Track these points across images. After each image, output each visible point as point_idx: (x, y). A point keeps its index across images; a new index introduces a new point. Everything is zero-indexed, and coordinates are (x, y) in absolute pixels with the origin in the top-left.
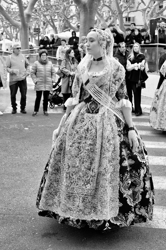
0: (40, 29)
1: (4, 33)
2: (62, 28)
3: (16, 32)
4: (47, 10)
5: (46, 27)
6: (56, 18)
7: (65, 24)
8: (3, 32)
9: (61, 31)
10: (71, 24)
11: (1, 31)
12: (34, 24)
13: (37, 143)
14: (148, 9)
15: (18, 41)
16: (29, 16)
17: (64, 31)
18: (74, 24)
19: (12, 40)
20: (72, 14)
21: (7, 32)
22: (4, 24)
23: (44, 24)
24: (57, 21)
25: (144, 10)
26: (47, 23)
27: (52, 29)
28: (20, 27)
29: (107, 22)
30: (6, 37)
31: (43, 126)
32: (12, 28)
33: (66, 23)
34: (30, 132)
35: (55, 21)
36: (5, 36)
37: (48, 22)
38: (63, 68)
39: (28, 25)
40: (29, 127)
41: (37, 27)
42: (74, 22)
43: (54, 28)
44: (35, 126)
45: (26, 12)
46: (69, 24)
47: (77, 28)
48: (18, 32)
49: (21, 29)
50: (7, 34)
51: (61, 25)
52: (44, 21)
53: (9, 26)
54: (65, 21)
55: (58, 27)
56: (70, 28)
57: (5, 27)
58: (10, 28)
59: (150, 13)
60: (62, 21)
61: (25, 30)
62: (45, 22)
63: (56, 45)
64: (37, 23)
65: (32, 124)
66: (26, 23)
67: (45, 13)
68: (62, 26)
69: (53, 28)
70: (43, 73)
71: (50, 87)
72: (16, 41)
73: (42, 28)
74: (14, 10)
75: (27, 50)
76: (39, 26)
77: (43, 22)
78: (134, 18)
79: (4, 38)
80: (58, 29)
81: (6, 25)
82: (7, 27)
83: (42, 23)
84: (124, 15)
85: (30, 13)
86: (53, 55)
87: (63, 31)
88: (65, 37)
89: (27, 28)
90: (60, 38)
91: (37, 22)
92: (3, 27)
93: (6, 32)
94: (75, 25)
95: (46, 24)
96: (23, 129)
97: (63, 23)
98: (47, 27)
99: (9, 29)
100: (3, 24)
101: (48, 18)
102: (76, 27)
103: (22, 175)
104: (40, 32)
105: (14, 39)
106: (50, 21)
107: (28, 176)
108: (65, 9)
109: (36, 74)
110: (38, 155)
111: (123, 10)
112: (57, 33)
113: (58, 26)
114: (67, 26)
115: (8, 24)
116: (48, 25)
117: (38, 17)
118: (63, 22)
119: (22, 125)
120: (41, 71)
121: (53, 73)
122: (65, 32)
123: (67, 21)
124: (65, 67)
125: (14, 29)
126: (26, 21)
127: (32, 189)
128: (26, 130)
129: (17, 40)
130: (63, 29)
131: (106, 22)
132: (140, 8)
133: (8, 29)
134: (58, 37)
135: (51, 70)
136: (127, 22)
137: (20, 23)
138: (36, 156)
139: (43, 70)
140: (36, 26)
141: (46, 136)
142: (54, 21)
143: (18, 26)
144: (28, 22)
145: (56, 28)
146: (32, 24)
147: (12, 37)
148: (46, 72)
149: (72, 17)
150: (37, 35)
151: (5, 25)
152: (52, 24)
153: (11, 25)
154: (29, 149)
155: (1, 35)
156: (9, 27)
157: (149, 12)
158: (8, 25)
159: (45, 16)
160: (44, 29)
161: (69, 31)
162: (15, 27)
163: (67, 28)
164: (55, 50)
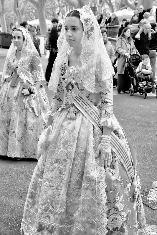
0: (96, 8)
1: (60, 13)
2: (119, 6)
5: (103, 6)
7: (122, 2)
8: (60, 12)
9: (118, 9)
10: (128, 1)
11: (58, 11)
12: (90, 3)
17: (121, 9)
18: (131, 1)
21: (63, 12)
22: (60, 3)
23: (100, 2)
26: (104, 1)
27: (109, 7)
30: (62, 18)
32: (68, 8)
36: (61, 16)
38: (118, 48)
41: (93, 6)
43: (111, 7)
46: (126, 1)
47: (134, 6)
50: (63, 14)
51: (118, 2)
53: (66, 5)
55: (114, 4)
56: (127, 6)
57: (61, 6)
58: (67, 7)
63: (113, 24)
64: (93, 2)
68: (119, 4)
73: (99, 6)
76: (95, 5)
79: (60, 18)
81: (62, 4)
82: (63, 6)
87: (119, 10)
88: (122, 15)
90: (117, 17)
92: (59, 7)
93: (62, 12)
94: (133, 2)
97: (120, 1)
98: (104, 5)
100: (59, 3)
102: (134, 4)
104: (96, 10)
112: (113, 11)
113: (115, 4)
114: (124, 3)
115: (64, 3)
116: (104, 3)
122: (121, 10)
124: (120, 46)
125: (70, 9)
130: (119, 7)
133: (64, 8)
134: (115, 16)
137: (76, 2)
140: (92, 5)
143: (75, 5)
145: (113, 6)
146: (88, 3)
151: (61, 4)
152: (108, 2)
153: (67, 4)
155: (58, 15)
156: (65, 7)
158: (64, 4)
160: (100, 7)
161: (126, 9)
162: (71, 6)
163: (124, 6)
164: (111, 30)
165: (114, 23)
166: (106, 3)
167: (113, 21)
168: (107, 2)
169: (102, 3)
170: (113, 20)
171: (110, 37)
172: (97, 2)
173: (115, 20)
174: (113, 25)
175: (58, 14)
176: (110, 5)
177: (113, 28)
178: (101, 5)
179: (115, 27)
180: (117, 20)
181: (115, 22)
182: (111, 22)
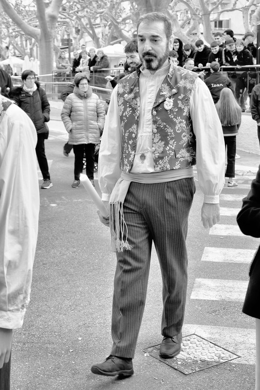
0: (71, 41)
1: (11, 47)
2: (107, 38)
3: (30, 45)
4: (84, 8)
5: (81, 37)
6: (98, 21)
7: (112, 32)
8: (9, 44)
9: (107, 43)
10: (123, 31)
11: (6, 43)
12: (60, 32)
13: (72, 228)
14: (253, 8)
15: (34, 60)
16: (53, 18)
17: (111, 43)
18: (128, 32)
19: (23, 59)
20: (124, 16)
21: (15, 45)
22: (11, 31)
23: (78, 31)
24: (100, 27)
25: (246, 9)
26: (83, 30)
27: (91, 39)
28: (39, 37)
29: (183, 28)
30: (13, 54)
31: (80, 200)
32: (24, 39)
33: (115, 31)
34: (59, 210)
35: (96, 26)
36: (12, 51)
37: (85, 28)
39: (51, 33)
40: (58, 202)
41: (66, 37)
42: (127, 29)
43: (95, 39)
44: (67, 200)
45: (49, 11)
46: (120, 31)
48: (33, 45)
49: (40, 40)
50: (14, 48)
51: (107, 33)
52: (77, 26)
53: (20, 35)
54: (113, 27)
55: (100, 36)
56: (121, 39)
57: (12, 36)
58: (21, 38)
59: (255, 14)
60: (107, 28)
61: (46, 42)
62: (79, 28)
64: (66, 31)
65: (63, 197)
66: (49, 29)
67: (80, 14)
68: (108, 35)
69: (93, 39)
70: (82, 113)
71: (95, 138)
72: (30, 61)
73: (75, 38)
74: (27, 8)
75: (51, 75)
76: (68, 35)
77: (76, 28)
78: (228, 22)
79: (10, 54)
80: (100, 40)
81: (14, 34)
82: (16, 37)
83: (74, 30)
84: (213, 17)
85: (55, 13)
86: (94, 84)
87: (109, 44)
88: (114, 53)
89: (50, 38)
90: (106, 54)
91: (65, 28)
92: (9, 37)
93: (13, 45)
94: (130, 33)
95: (81, 32)
96: (48, 206)
97: (110, 31)
98: (83, 36)
99: (18, 39)
100: (8, 31)
101: (85, 21)
102: (132, 36)
103: (50, 281)
104: (72, 44)
105: (26, 57)
106: (88, 26)
107: (60, 282)
108: (113, 7)
109: (70, 116)
110: (74, 248)
111: (210, 9)
113: (101, 34)
114: (115, 35)
115: (17, 31)
116: (84, 34)
117: (68, 20)
118: (110, 28)
119: (46, 199)
120: (80, 111)
121: (101, 113)
122: (113, 45)
123: (116, 27)
125: (26, 41)
126: (48, 26)
127: (67, 302)
128: (53, 207)
129: (32, 58)
130: (109, 40)
131: (181, 29)
132: (238, 6)
133: (16, 39)
134: (103, 53)
135: (97, 109)
136: (217, 28)
137: (38, 31)
138: (71, 249)
139: (82, 108)
140: (64, 36)
141: (86, 217)
142: (94, 26)
143: (35, 36)
144: (52, 28)
145: (98, 39)
146: (57, 32)
147: (23, 54)
148: (87, 112)
149: (124, 20)
150: (67, 49)
151: (12, 33)
152: (91, 32)
153: (23, 33)
154: (59, 238)
155: (6, 50)
156: (19, 37)
157: (253, 11)
158: (17, 33)
159: (79, 18)
160: (77, 39)
161: (120, 43)
162: (29, 37)
163: (116, 38)
164: (97, 75)
165: (102, 65)
166: (87, 34)
167: (99, 62)
168: (89, 33)
169: (80, 33)
170: (99, 60)
171: (95, 86)
172: (72, 32)
173: (104, 60)
174: (101, 68)
175: (7, 48)
176: (94, 37)
177: (100, 71)
178: (79, 36)
179: (103, 71)
180: (106, 60)
181: (102, 62)
182: (97, 63)
